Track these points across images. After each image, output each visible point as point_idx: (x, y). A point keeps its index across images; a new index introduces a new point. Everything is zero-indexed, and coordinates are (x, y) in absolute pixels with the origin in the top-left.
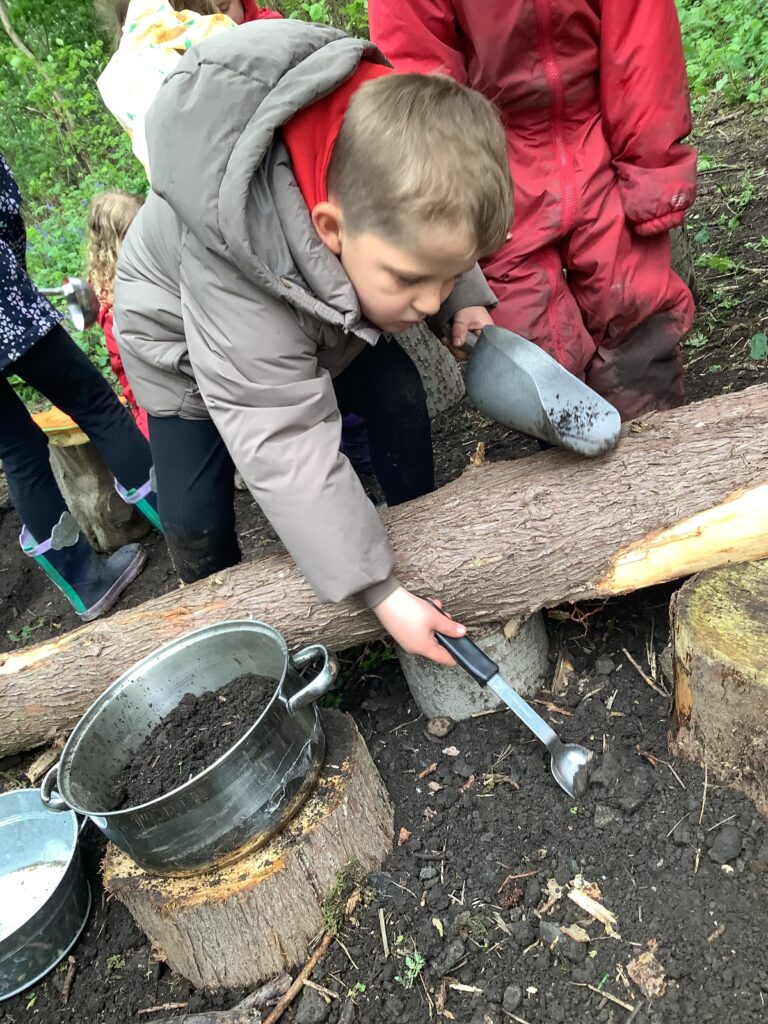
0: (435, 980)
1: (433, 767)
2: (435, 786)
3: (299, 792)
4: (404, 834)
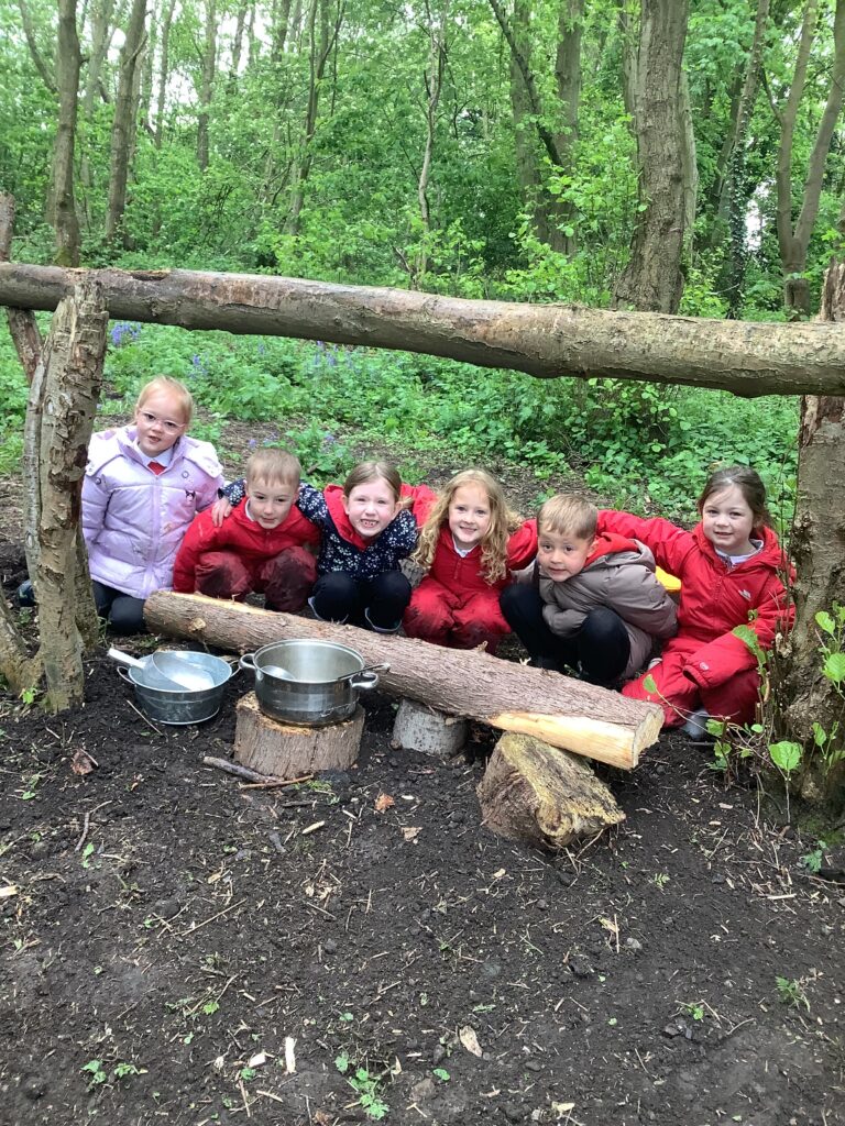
1: (383, 755)
2: (378, 760)
4: (356, 766)
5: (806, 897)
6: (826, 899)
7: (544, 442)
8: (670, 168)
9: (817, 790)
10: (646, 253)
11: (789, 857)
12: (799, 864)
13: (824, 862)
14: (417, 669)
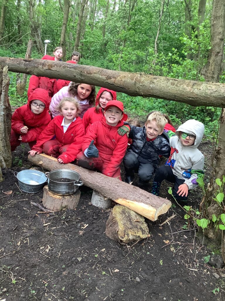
0: (64, 220)
1: (85, 206)
2: (83, 208)
3: (69, 194)
4: (75, 209)
5: (202, 271)
6: (209, 273)
7: (175, 115)
8: (220, 36)
9: (214, 235)
10: (211, 61)
11: (200, 256)
12: (202, 259)
13: (210, 260)
14: (97, 182)
